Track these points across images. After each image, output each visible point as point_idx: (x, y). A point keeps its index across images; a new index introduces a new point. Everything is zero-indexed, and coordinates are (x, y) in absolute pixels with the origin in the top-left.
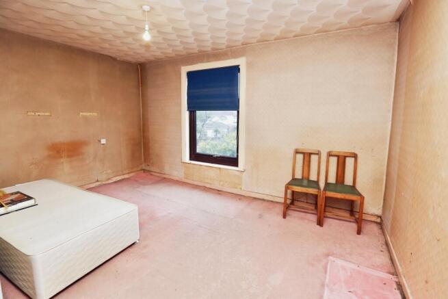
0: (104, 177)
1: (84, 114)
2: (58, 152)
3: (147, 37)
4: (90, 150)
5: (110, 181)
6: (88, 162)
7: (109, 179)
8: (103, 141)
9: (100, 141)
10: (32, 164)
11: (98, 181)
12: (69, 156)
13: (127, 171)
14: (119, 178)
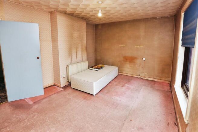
0: (143, 75)
1: (137, 46)
2: (126, 59)
3: (100, 15)
4: (138, 61)
5: (145, 78)
6: (136, 66)
7: (145, 77)
8: (144, 59)
9: (143, 59)
10: (119, 61)
11: (139, 76)
12: (130, 62)
13: (157, 78)
14: (150, 79)
